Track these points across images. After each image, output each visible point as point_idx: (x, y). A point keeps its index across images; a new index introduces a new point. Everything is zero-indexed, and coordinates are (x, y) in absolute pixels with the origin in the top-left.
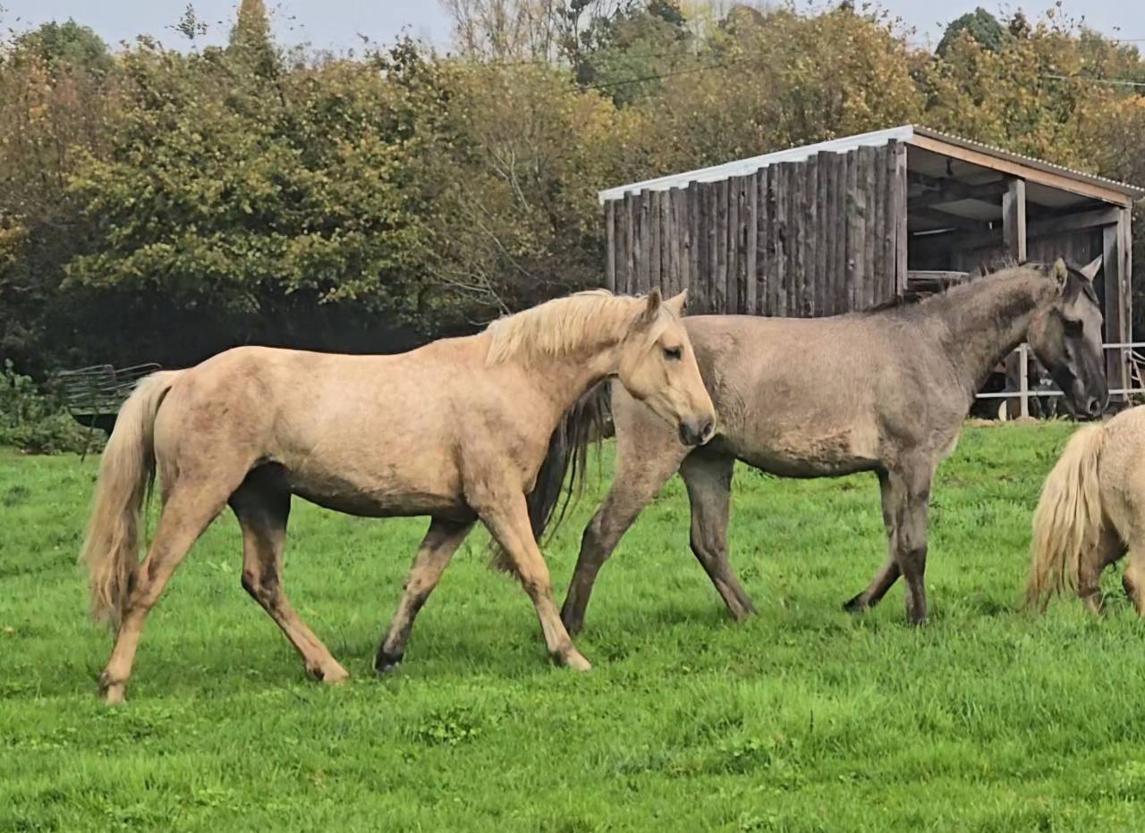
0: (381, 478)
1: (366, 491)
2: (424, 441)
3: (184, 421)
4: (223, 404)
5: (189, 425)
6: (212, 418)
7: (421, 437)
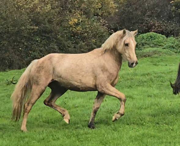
0: (78, 82)
1: (75, 86)
2: (87, 74)
3: (35, 71)
4: (42, 67)
5: (36, 72)
6: (40, 70)
7: (87, 73)
